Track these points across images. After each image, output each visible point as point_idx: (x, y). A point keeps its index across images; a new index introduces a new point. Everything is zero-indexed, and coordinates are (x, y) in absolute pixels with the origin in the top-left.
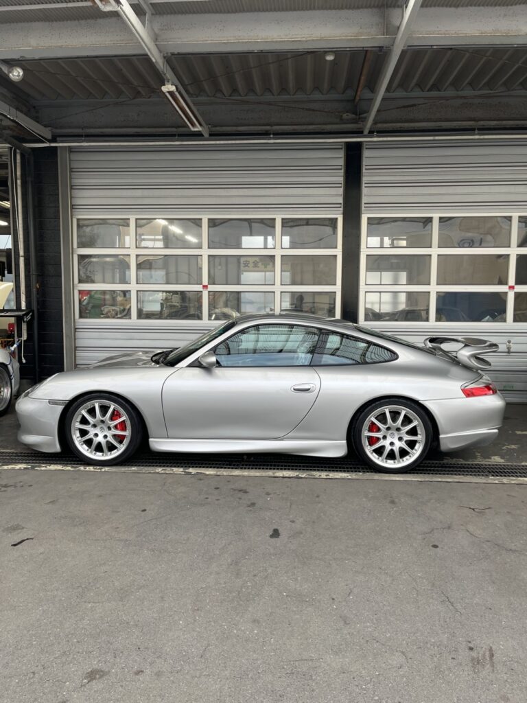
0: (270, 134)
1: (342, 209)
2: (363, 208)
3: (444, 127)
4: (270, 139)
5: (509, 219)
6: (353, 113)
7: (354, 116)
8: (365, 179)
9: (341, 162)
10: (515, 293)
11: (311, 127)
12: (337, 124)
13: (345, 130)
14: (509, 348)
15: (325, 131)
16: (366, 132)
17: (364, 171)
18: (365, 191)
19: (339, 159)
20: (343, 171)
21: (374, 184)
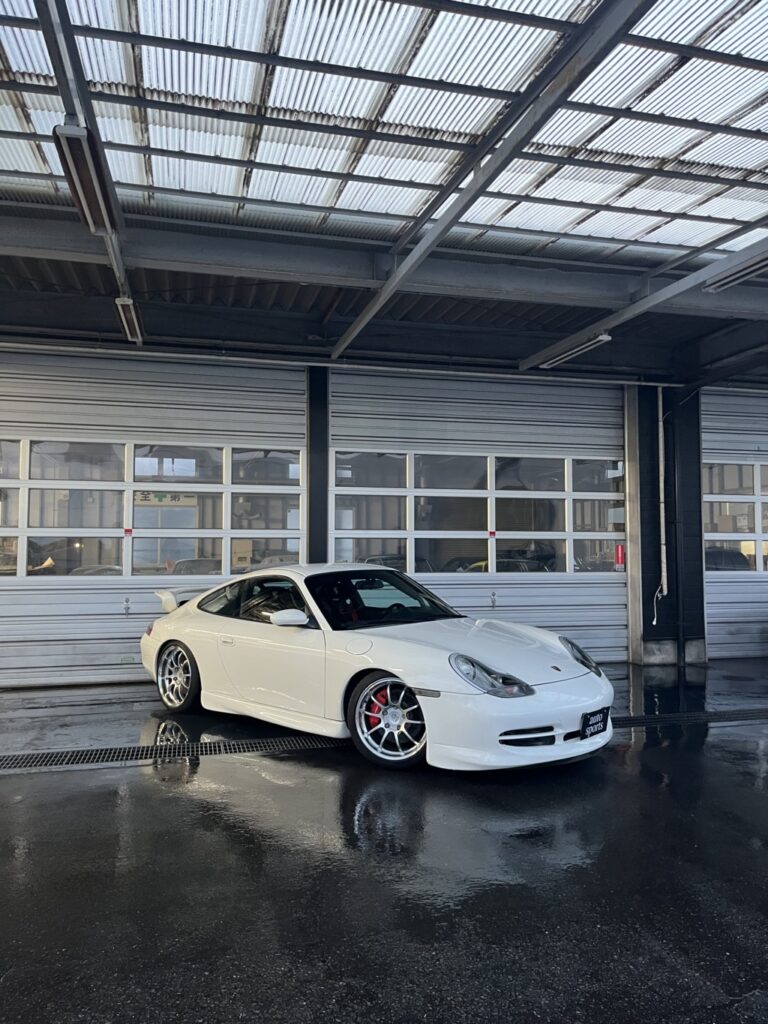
1: (305, 440)
2: (330, 441)
5: (485, 459)
6: (319, 335)
7: (320, 338)
8: (331, 408)
9: (304, 386)
10: (497, 540)
12: (300, 345)
14: (493, 602)
16: (335, 356)
17: (330, 398)
18: (332, 421)
19: (302, 383)
20: (305, 397)
21: (341, 414)
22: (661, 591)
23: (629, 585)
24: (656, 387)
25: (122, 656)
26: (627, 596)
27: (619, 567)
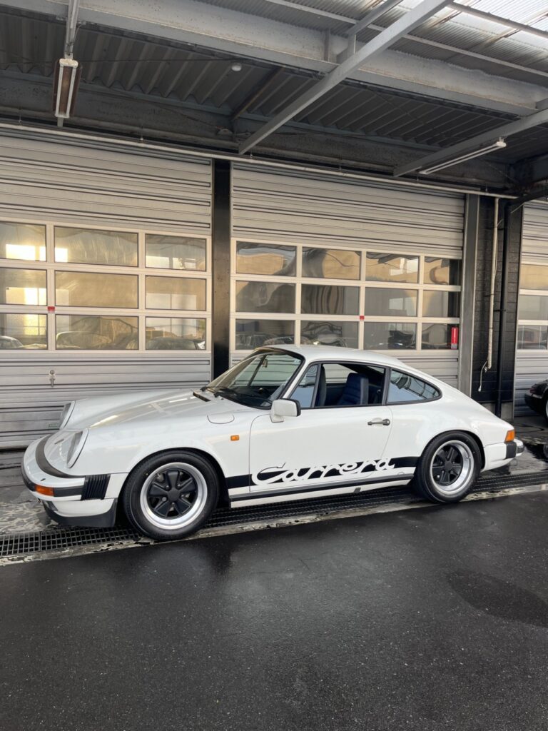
0: (140, 137)
1: (211, 229)
2: (232, 231)
4: (140, 142)
6: (230, 130)
7: (231, 133)
8: (233, 201)
9: (209, 179)
12: (211, 138)
13: (217, 146)
15: (197, 143)
16: (243, 152)
17: (232, 192)
18: (233, 213)
19: (207, 175)
20: (211, 189)
21: (242, 207)
22: (487, 365)
23: (460, 360)
24: (494, 198)
25: (50, 422)
26: (458, 368)
27: (454, 345)
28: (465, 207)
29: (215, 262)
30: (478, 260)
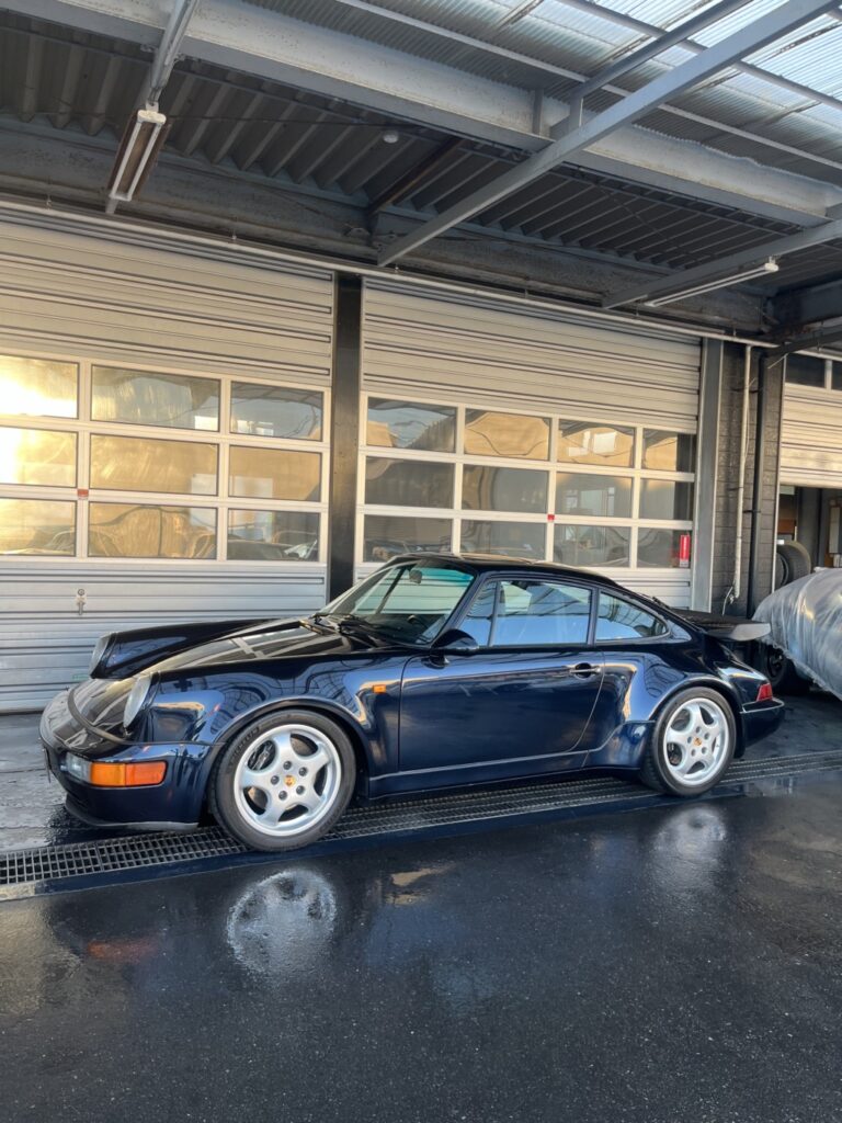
0: (231, 235)
1: (330, 378)
2: (362, 382)
3: (482, 279)
4: (231, 242)
5: (548, 421)
6: (368, 230)
8: (365, 335)
9: (330, 301)
10: (556, 525)
11: (296, 238)
12: (337, 240)
13: (346, 253)
15: (316, 247)
16: (384, 263)
17: (363, 322)
18: (365, 354)
19: (327, 295)
20: (332, 316)
21: (378, 345)
22: (733, 593)
23: (693, 584)
24: (745, 345)
26: (690, 597)
27: (683, 562)
28: (701, 357)
29: (336, 428)
30: (721, 436)
